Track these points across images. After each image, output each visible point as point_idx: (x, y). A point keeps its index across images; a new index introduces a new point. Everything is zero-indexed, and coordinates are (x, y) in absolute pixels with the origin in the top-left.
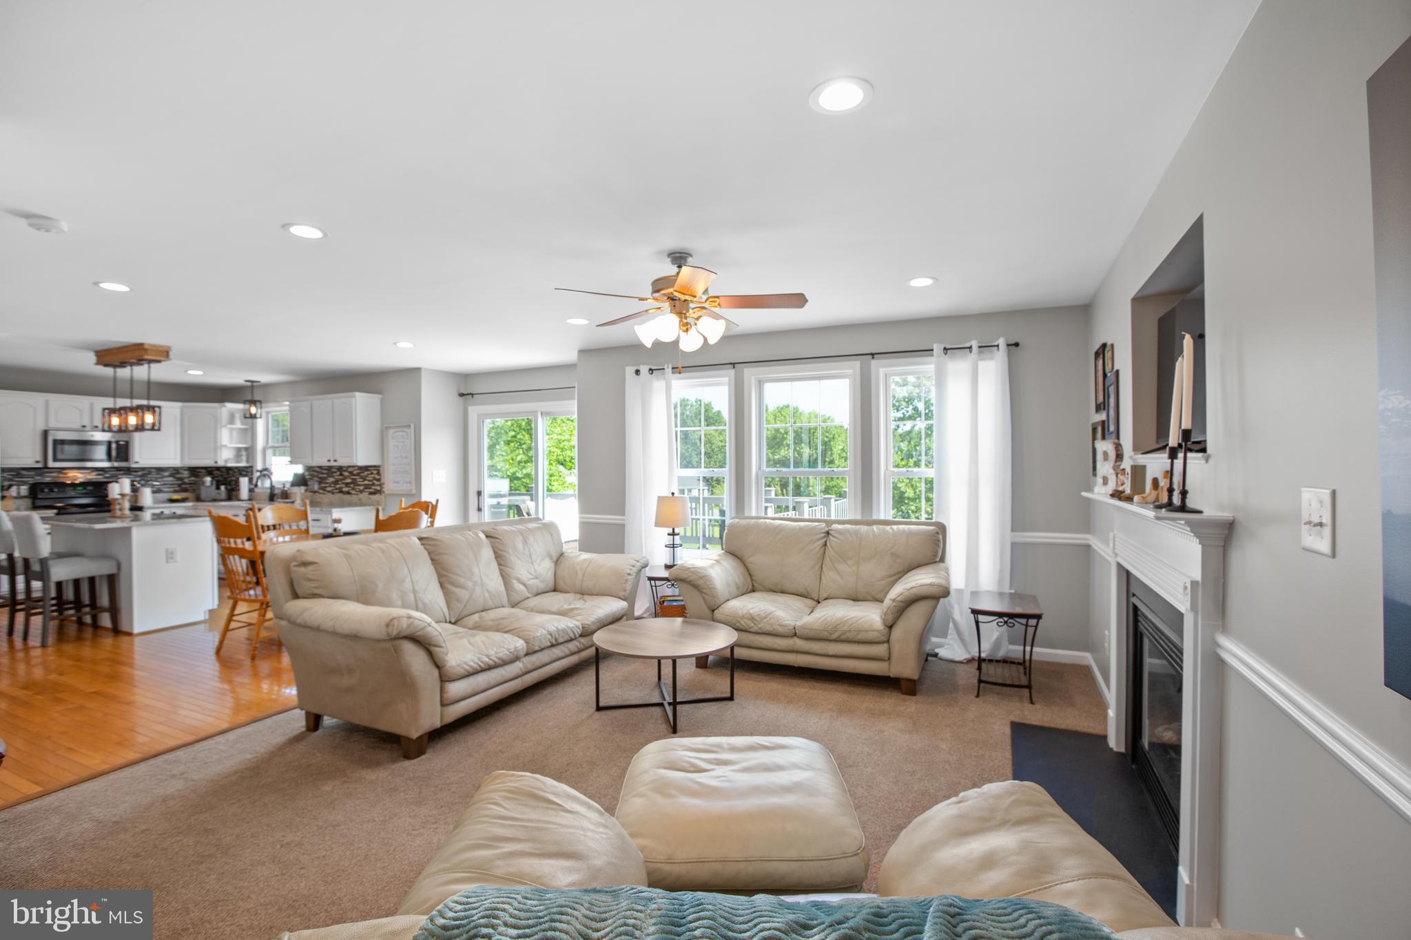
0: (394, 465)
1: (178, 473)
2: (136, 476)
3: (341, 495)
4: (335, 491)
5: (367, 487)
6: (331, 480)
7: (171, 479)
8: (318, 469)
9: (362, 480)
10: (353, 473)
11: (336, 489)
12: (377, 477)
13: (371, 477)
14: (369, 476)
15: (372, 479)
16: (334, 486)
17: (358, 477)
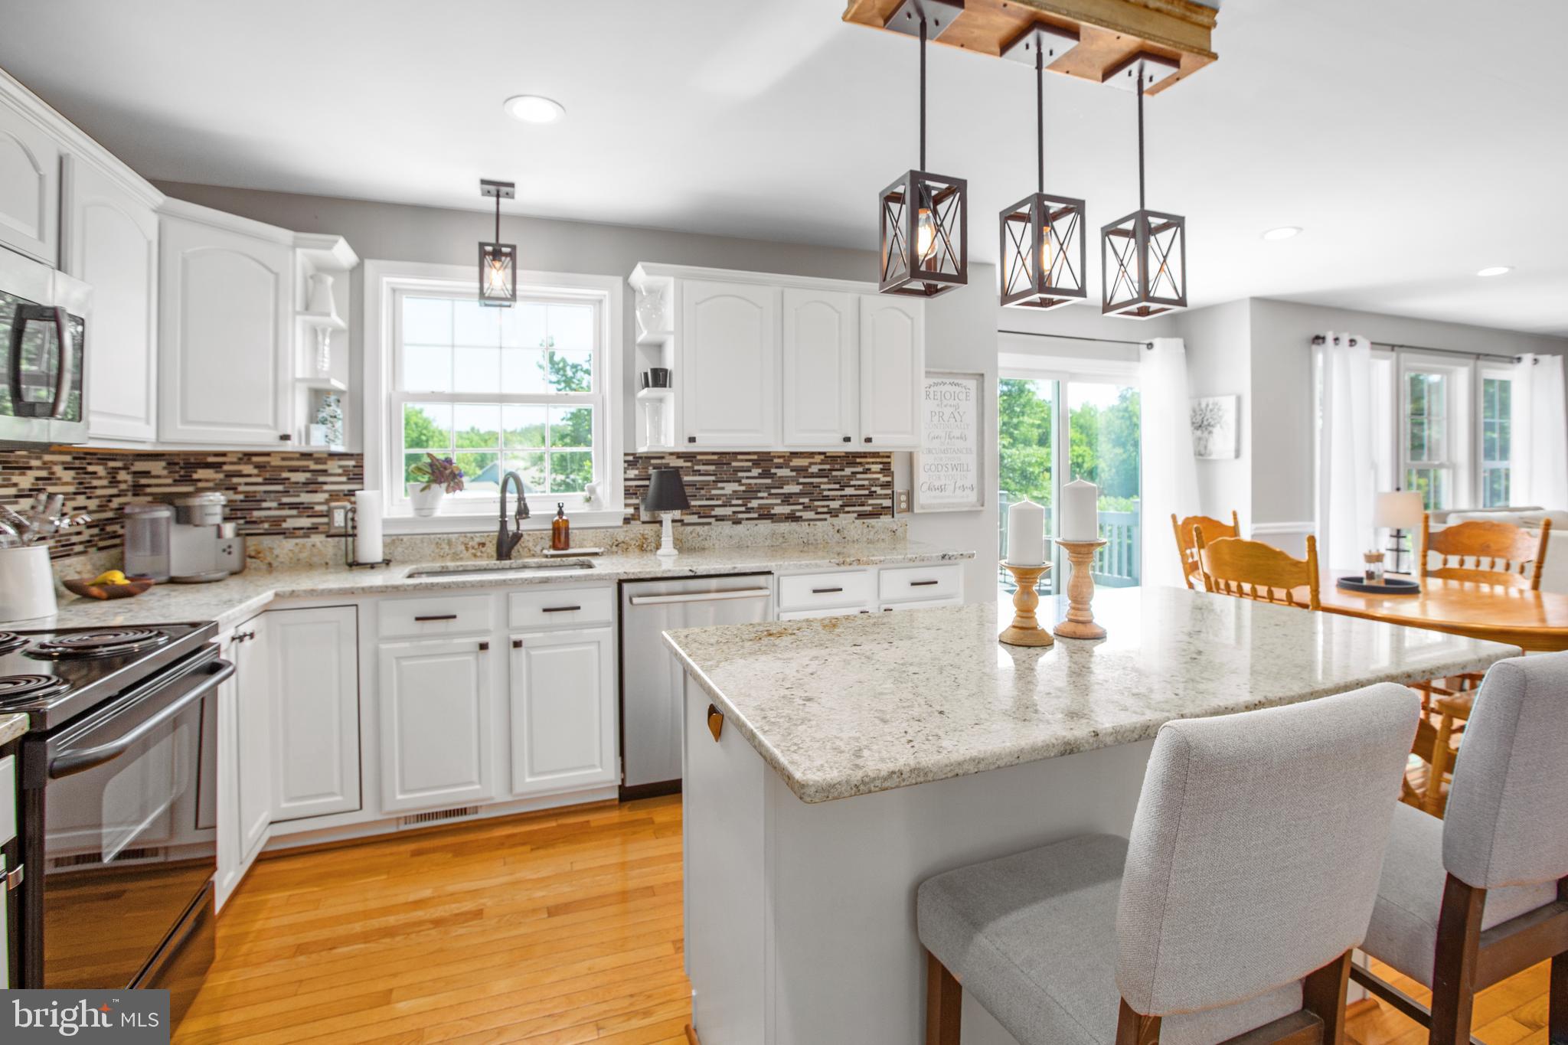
0: (930, 451)
4: (740, 516)
5: (848, 502)
6: (730, 488)
9: (837, 486)
10: (810, 470)
11: (749, 510)
12: (883, 479)
13: (862, 480)
14: (859, 476)
15: (866, 483)
16: (740, 502)
17: (825, 480)
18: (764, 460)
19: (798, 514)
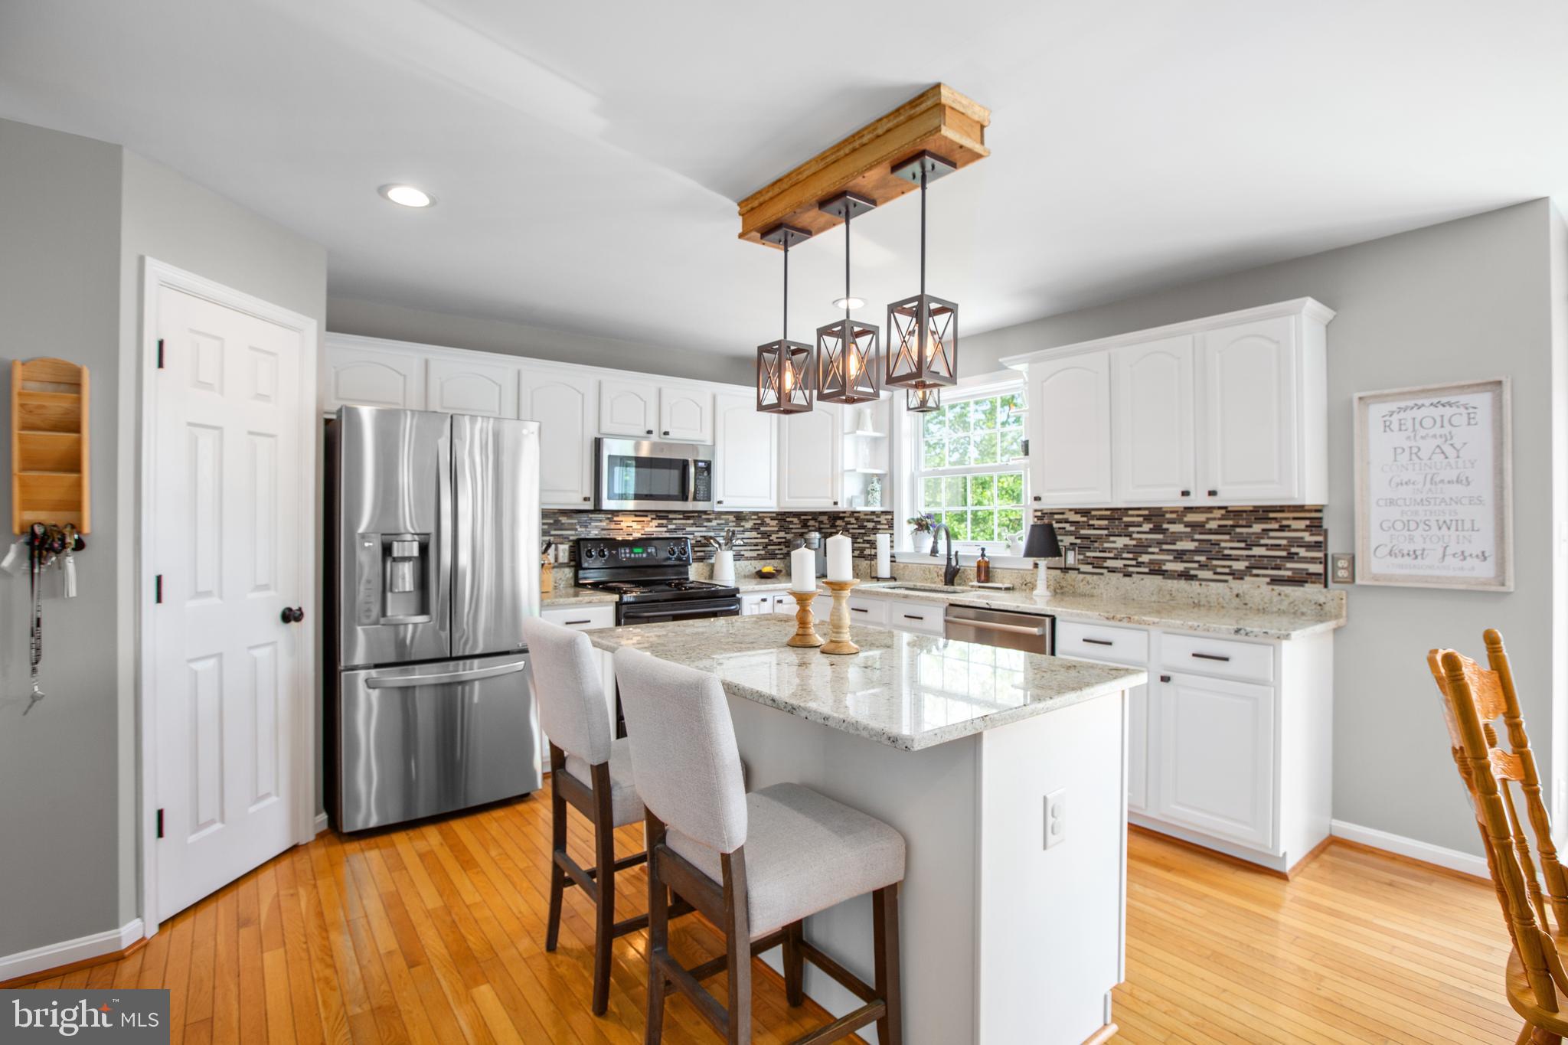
0: (1393, 504)
1: (763, 524)
2: (709, 529)
3: (1158, 580)
4: (1131, 569)
5: (1256, 565)
6: (1121, 542)
7: (754, 534)
8: (1078, 518)
9: (1242, 545)
10: (1208, 526)
11: (1139, 565)
12: (1308, 537)
13: (1281, 538)
14: (1272, 534)
15: (1284, 542)
16: (1130, 556)
17: (1227, 537)
18: (1155, 516)
19: (1192, 572)
